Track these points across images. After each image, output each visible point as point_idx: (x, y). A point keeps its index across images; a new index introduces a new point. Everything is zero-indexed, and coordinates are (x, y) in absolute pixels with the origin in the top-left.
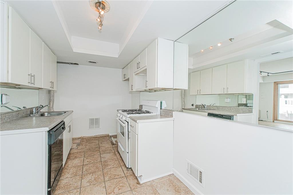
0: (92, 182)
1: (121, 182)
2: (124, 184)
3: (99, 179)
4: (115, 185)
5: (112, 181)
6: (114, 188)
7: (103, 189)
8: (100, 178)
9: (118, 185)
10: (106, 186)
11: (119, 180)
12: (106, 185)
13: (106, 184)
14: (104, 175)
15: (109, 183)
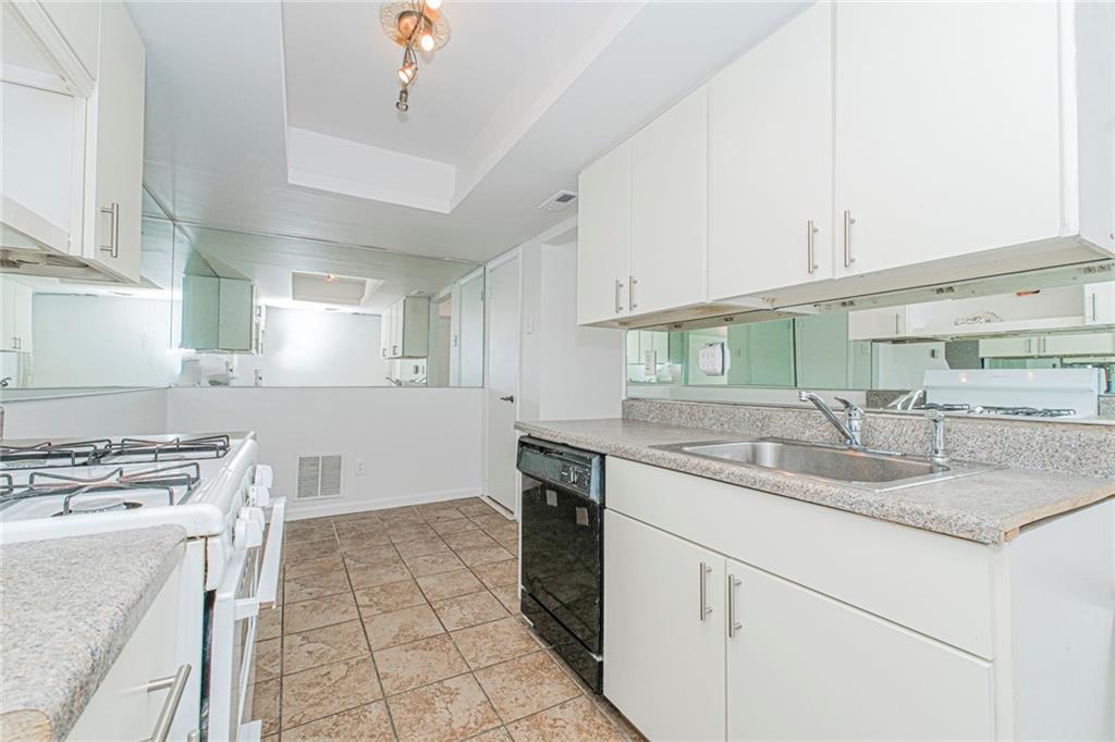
0: (438, 693)
1: (311, 701)
2: (300, 694)
3: (410, 707)
4: (343, 686)
5: (352, 702)
6: (345, 677)
7: (386, 671)
8: (409, 710)
9: (330, 686)
10: (376, 680)
11: (319, 709)
12: (378, 684)
13: (379, 688)
14: (391, 731)
15: (366, 694)
